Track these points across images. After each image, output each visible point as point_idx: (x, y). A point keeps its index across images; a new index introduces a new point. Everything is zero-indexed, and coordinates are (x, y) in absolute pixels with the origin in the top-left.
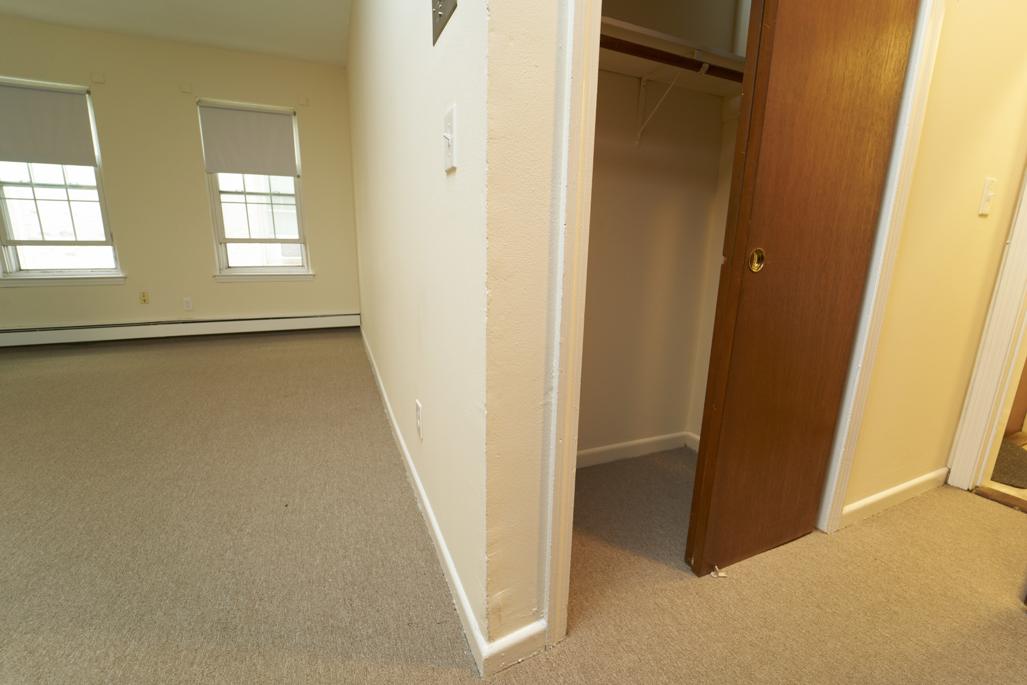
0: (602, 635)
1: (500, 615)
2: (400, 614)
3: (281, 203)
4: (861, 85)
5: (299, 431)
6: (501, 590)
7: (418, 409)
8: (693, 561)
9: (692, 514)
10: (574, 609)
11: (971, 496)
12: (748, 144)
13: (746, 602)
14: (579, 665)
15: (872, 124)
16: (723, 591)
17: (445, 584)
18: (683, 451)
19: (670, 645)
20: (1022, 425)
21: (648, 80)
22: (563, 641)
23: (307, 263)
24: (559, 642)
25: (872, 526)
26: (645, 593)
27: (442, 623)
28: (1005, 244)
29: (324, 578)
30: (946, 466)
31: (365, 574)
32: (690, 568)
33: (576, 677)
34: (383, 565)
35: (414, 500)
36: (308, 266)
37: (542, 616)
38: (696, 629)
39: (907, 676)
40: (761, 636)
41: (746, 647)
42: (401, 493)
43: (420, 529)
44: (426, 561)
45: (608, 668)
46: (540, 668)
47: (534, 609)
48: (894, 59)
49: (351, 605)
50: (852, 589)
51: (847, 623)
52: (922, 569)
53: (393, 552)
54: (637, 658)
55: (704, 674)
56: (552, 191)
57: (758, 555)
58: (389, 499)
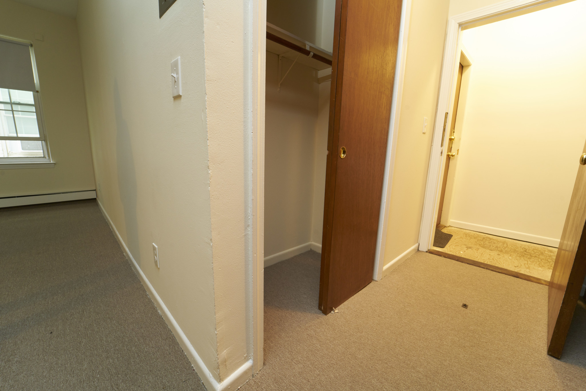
0: (283, 359)
1: (226, 364)
2: (156, 383)
3: (20, 110)
4: (380, 72)
5: (54, 277)
6: (225, 349)
7: (154, 248)
8: (322, 308)
9: (321, 283)
10: (266, 349)
11: (427, 254)
12: (336, 96)
13: (349, 322)
14: (273, 380)
15: (385, 90)
16: (338, 319)
17: (185, 357)
18: (310, 252)
19: (317, 354)
20: (440, 221)
21: (282, 57)
22: (262, 369)
23: (48, 155)
24: (260, 370)
25: (394, 274)
26: (302, 331)
27: (186, 381)
28: (432, 145)
29: (92, 376)
30: (418, 242)
31: (125, 365)
32: (321, 312)
33: (272, 387)
34: (138, 356)
35: (155, 309)
36: (49, 156)
37: (250, 358)
38: (329, 342)
39: (415, 337)
40: (357, 337)
41: (352, 344)
42: (145, 306)
43: (162, 327)
44: (169, 345)
45: (289, 376)
46: (252, 388)
47: (245, 355)
48: (391, 62)
49: (118, 388)
50: (391, 305)
51: (391, 321)
52: (415, 289)
53: (144, 346)
54: (302, 366)
55: (335, 363)
56: (244, 113)
57: (351, 298)
58: (136, 312)
